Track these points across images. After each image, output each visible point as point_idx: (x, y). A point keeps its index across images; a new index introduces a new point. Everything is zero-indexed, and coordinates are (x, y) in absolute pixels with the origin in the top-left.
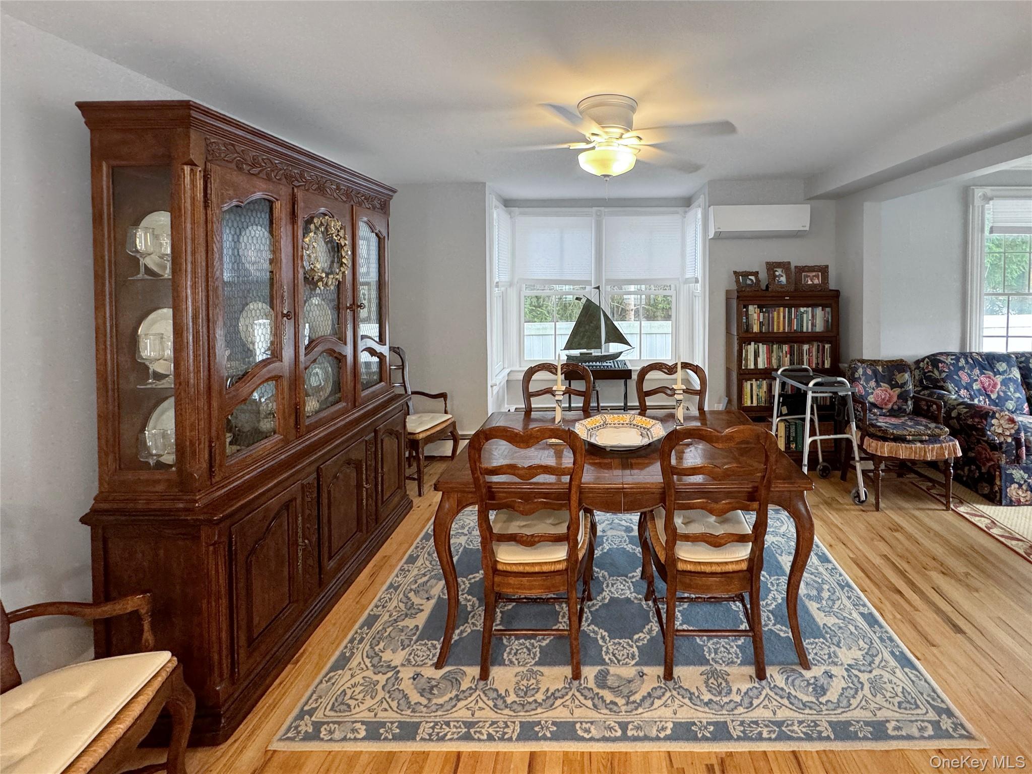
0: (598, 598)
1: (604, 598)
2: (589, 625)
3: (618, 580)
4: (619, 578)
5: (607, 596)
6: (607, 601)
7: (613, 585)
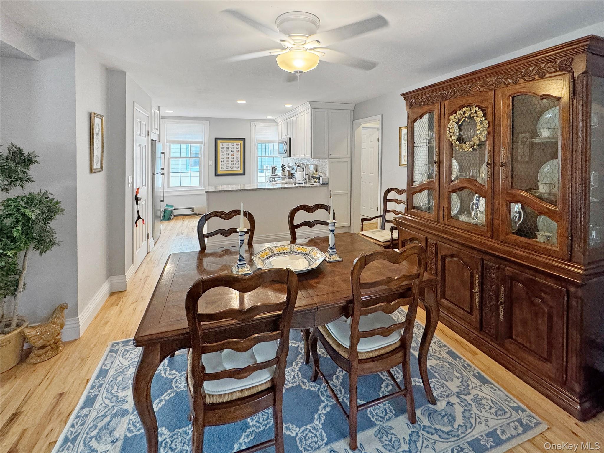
0: (301, 364)
1: (297, 365)
2: (298, 346)
3: (292, 383)
4: (291, 385)
5: (295, 367)
6: (294, 364)
7: (294, 377)
